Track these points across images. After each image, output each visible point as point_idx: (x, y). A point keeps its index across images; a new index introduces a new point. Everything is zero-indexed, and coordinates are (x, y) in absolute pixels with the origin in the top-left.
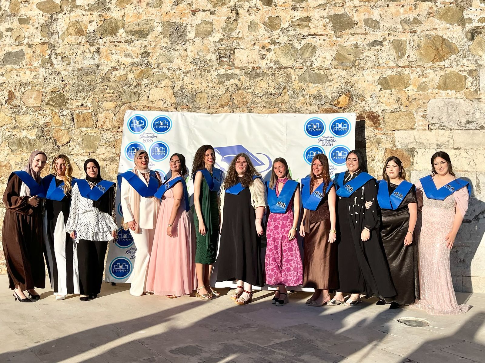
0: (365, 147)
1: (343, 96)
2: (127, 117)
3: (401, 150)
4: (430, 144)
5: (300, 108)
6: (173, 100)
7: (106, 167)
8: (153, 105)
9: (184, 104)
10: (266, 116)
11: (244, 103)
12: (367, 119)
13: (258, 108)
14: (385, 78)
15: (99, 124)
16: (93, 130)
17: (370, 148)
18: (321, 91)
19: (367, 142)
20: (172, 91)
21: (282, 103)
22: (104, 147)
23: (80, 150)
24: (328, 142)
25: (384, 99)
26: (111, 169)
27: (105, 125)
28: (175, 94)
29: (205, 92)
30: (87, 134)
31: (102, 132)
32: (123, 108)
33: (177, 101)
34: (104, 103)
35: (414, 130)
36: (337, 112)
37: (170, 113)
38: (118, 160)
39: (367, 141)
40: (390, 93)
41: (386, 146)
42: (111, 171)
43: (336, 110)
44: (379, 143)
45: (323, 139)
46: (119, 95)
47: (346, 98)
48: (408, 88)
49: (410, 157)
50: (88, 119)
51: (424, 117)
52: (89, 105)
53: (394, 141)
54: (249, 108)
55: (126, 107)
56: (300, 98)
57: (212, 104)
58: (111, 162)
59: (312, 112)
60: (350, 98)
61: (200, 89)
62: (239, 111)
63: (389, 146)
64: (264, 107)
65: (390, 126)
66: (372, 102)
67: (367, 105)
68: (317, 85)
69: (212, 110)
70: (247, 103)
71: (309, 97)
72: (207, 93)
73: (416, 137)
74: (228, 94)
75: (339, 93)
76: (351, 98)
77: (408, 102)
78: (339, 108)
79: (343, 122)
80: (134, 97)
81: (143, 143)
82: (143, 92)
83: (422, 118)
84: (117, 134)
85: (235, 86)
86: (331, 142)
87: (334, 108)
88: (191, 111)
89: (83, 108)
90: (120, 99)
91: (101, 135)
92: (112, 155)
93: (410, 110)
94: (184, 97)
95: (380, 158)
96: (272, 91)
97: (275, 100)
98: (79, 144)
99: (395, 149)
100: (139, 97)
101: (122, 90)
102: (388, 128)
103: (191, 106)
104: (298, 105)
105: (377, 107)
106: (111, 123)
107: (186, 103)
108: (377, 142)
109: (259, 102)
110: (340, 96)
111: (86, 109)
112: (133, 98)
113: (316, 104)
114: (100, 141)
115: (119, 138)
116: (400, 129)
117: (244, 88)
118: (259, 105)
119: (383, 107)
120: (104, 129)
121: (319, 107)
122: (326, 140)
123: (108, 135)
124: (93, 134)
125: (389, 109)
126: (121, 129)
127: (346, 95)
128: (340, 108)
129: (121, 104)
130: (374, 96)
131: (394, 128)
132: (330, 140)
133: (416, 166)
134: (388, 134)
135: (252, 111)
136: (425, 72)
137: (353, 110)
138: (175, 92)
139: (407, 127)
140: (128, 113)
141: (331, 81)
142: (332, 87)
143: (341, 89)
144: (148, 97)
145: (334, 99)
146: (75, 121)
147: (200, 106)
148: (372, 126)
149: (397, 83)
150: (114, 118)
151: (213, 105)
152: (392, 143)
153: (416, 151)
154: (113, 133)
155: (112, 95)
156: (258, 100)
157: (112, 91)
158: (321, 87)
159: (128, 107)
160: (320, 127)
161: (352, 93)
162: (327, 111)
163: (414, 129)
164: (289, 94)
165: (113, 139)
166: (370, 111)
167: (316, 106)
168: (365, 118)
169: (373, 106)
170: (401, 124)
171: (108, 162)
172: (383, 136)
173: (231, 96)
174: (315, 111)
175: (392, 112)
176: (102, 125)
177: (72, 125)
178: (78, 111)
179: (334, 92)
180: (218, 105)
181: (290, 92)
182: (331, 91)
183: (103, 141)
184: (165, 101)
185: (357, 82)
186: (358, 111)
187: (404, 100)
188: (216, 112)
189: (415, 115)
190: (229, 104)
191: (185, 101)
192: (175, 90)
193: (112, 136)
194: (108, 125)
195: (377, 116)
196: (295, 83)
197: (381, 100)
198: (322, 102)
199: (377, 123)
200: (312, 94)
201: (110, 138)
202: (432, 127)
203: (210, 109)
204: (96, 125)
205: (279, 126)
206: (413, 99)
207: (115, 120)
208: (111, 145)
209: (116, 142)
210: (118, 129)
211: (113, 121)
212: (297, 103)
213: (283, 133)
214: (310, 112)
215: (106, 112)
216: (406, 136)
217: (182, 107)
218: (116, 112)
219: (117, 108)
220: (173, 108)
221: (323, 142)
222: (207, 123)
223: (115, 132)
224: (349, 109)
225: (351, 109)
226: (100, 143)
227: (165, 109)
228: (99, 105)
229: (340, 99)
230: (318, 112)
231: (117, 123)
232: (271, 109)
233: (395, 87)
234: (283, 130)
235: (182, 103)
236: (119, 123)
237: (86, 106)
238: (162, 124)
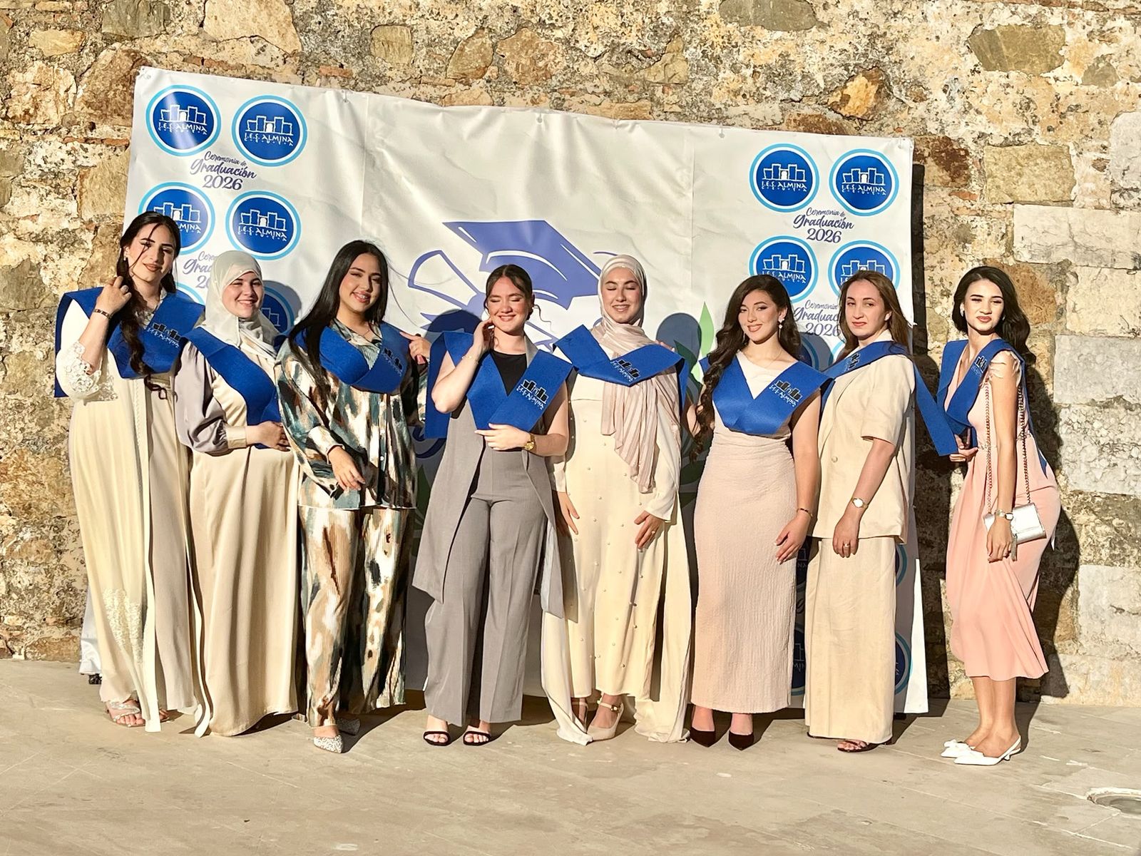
0: (923, 249)
1: (861, 80)
3: (1029, 267)
4: (1113, 253)
5: (722, 106)
6: (293, 42)
7: (43, 264)
8: (222, 56)
9: (330, 62)
11: (540, 73)
12: (929, 160)
13: (587, 97)
14: (991, 33)
15: (17, 109)
17: (936, 256)
18: (791, 58)
19: (929, 234)
20: (288, 9)
21: (665, 85)
22: (35, 193)
24: (826, 228)
25: (985, 102)
26: (63, 273)
27: (40, 113)
28: (299, 24)
29: (405, 25)
31: (32, 139)
32: (107, 55)
33: (306, 49)
34: (37, 34)
35: (1068, 206)
36: (841, 131)
37: (300, 91)
38: (89, 242)
39: (927, 232)
40: (1004, 81)
41: (985, 252)
43: (835, 124)
44: (966, 241)
45: (810, 218)
46: (94, 8)
47: (867, 86)
48: (1058, 72)
49: (1054, 292)
51: (1100, 166)
53: (1010, 235)
54: (556, 95)
55: (120, 53)
56: (726, 74)
57: (428, 70)
58: (62, 248)
59: (760, 126)
60: (880, 88)
61: (386, 13)
62: (520, 100)
63: (993, 250)
64: (606, 93)
65: (998, 187)
66: (948, 105)
67: (932, 116)
68: (779, 34)
69: (429, 90)
70: (549, 75)
71: (754, 72)
72: (413, 30)
73: (1075, 230)
74: (484, 40)
75: (848, 70)
76: (884, 90)
77: (1056, 116)
78: (844, 117)
79: (875, 166)
80: (149, 22)
81: (205, 190)
82: (183, 4)
83: (1093, 171)
84: (86, 150)
85: (508, 15)
86: (834, 230)
87: (832, 116)
88: (354, 88)
90: (95, 23)
92: (65, 224)
93: (1060, 143)
94: (332, 38)
96: (632, 40)
97: (642, 72)
99: (1011, 261)
100: (166, 21)
102: (993, 195)
103: (355, 71)
104: (719, 98)
105: (963, 124)
106: (61, 108)
107: (338, 57)
108: (958, 237)
109: (592, 77)
110: (851, 78)
112: (144, 24)
113: (774, 99)
114: (23, 170)
115: (92, 161)
116: (1028, 199)
117: (542, 23)
118: (589, 86)
119: (981, 124)
120: (36, 127)
121: (782, 109)
122: (820, 223)
123: (51, 151)
125: (997, 133)
126: (100, 134)
127: (869, 78)
128: (849, 118)
129: (100, 43)
130: (955, 87)
131: (1011, 195)
132: (831, 223)
133: (1071, 321)
134: (994, 214)
135: (566, 104)
136: (1110, 24)
137: (891, 129)
138: (297, 13)
139: (1050, 197)
140: (151, 77)
141: (823, 26)
142: (827, 47)
143: (855, 55)
144: (201, 25)
145: (833, 88)
147: (388, 73)
148: (946, 185)
149: (1024, 52)
150: (73, 90)
151: (431, 73)
152: (1004, 242)
153: (1072, 273)
154: (70, 145)
155: (67, 5)
156: (587, 68)
158: (792, 44)
159: (128, 53)
160: (800, 176)
161: (888, 71)
162: (808, 126)
163: (1069, 203)
164: (689, 58)
165: (68, 165)
166: (941, 136)
167: (776, 106)
168: (924, 158)
169: (951, 120)
170: (1031, 185)
171: (53, 247)
172: (978, 218)
173: (494, 46)
174: (770, 123)
175: (1006, 144)
176: (26, 112)
179: (832, 65)
180: (450, 74)
181: (693, 52)
182: (823, 59)
183: (33, 173)
184: (260, 45)
185: (906, 38)
187: (1043, 108)
188: (444, 100)
189: (1074, 160)
190: (488, 74)
191: (333, 51)
192: (299, 8)
193: (65, 156)
194: (52, 114)
195: (962, 153)
196: (708, 23)
197: (976, 104)
198: (795, 95)
199: (959, 176)
200: (763, 63)
201: (57, 160)
202: (1122, 202)
203: (423, 88)
204: (4, 111)
205: (670, 164)
206: (1070, 109)
207: (78, 96)
208: (63, 185)
209: (82, 177)
210: (89, 132)
211: (70, 101)
212: (715, 91)
213: (682, 188)
214: (754, 123)
215: (44, 65)
216: (1046, 224)
217: (324, 71)
218: (80, 70)
219: (84, 55)
220: (293, 71)
221: (812, 226)
222: (427, 136)
223: (76, 143)
224: (877, 125)
225: (882, 125)
226: (21, 176)
227: (261, 71)
228: (18, 37)
229: (851, 90)
230: (780, 126)
231: (85, 108)
232: (627, 105)
233: (1019, 65)
234: (683, 177)
235: (322, 58)
236: (92, 111)
238: (270, 128)
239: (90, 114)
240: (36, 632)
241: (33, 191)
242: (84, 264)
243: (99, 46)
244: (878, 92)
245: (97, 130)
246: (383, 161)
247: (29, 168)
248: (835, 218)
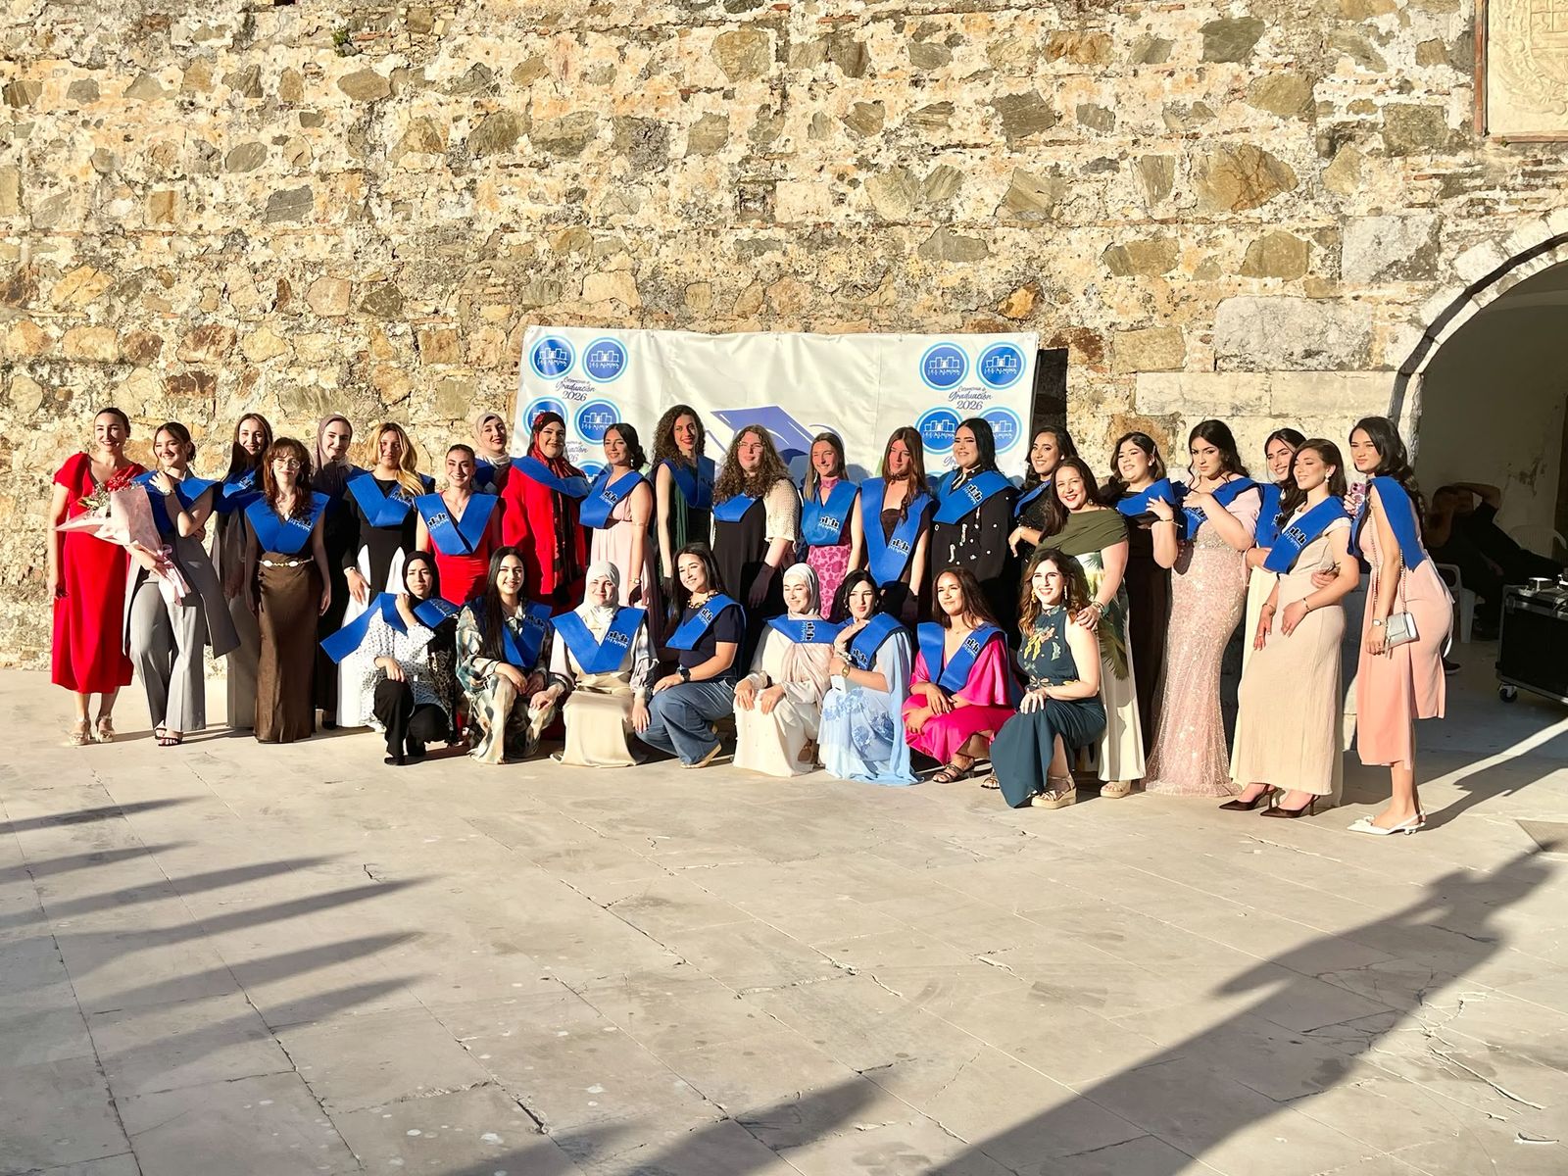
0: (1065, 410)
1: (1022, 291)
2: (531, 342)
3: (1148, 419)
4: (1215, 405)
5: (920, 319)
6: (636, 300)
8: (593, 313)
9: (659, 311)
11: (795, 307)
12: (1072, 346)
13: (826, 320)
14: (1121, 248)
15: (472, 356)
16: (459, 369)
17: (1077, 415)
18: (970, 280)
20: (633, 279)
21: (880, 308)
23: (430, 414)
24: (971, 400)
25: (1116, 299)
27: (486, 358)
28: (640, 288)
29: (707, 282)
30: (447, 378)
31: (481, 374)
32: (524, 318)
33: (644, 304)
34: (484, 308)
35: (1180, 371)
36: (1006, 330)
37: (625, 332)
39: (1069, 398)
40: (1131, 283)
41: (1113, 410)
43: (1002, 325)
44: (1098, 402)
45: (960, 394)
46: (517, 290)
47: (1026, 296)
48: (1173, 273)
49: (1169, 435)
50: (449, 344)
51: (1206, 340)
52: (451, 311)
53: (1133, 397)
54: (805, 320)
55: (532, 316)
56: (923, 296)
57: (721, 311)
59: (945, 330)
60: (1036, 296)
61: (695, 275)
62: (779, 326)
63: (1121, 408)
64: (839, 316)
65: (1124, 361)
66: (1087, 304)
67: (1075, 313)
68: (961, 264)
69: (721, 324)
70: (801, 307)
71: (943, 293)
72: (712, 285)
73: (1185, 389)
74: (757, 287)
75: (1011, 285)
76: (1038, 297)
77: (1171, 305)
78: (1009, 320)
79: (1008, 353)
80: (550, 294)
81: (560, 401)
82: (570, 282)
83: (1200, 344)
84: (511, 379)
85: (773, 269)
86: (977, 401)
87: (1000, 319)
88: (674, 327)
89: (438, 319)
90: (518, 299)
91: (477, 380)
93: (1174, 325)
94: (661, 295)
95: (1097, 437)
96: (857, 278)
97: (864, 300)
98: (430, 401)
99: (1133, 415)
100: (560, 294)
101: (522, 279)
102: (1120, 367)
104: (917, 313)
105: (1098, 317)
106: (498, 354)
107: (664, 308)
108: (1093, 400)
109: (829, 306)
110: (1014, 291)
111: (444, 320)
112: (546, 296)
113: (956, 310)
114: (476, 394)
115: (514, 387)
116: (1148, 369)
117: (796, 272)
118: (827, 312)
119: (1112, 316)
120: (484, 367)
121: (963, 318)
122: (967, 396)
123: (492, 381)
124: (459, 378)
125: (1125, 321)
126: (519, 368)
127: (1027, 289)
128: (1013, 319)
129: (521, 311)
130: (1091, 291)
131: (1134, 367)
132: (975, 396)
133: (1179, 457)
134: (1121, 382)
135: (812, 326)
136: (1215, 233)
137: (1043, 325)
138: (639, 281)
139: (1165, 366)
140: (534, 331)
141: (993, 255)
142: (995, 270)
143: (1016, 274)
144: (581, 294)
145: (1000, 299)
146: (421, 348)
147: (695, 315)
148: (1084, 363)
149: (1147, 261)
150: (505, 342)
151: (723, 312)
152: (1128, 401)
153: (1181, 422)
154: (503, 377)
155: (502, 288)
156: (826, 300)
157: (502, 281)
158: (970, 271)
159: (537, 316)
160: (956, 364)
161: (1042, 284)
162: (983, 328)
163: (1181, 369)
164: (897, 287)
165: (502, 390)
166: (1081, 327)
167: (958, 315)
168: (1068, 344)
169: (1089, 315)
170: (1151, 358)
172: (1108, 385)
173: (764, 291)
174: (954, 328)
175: (1132, 329)
176: (478, 358)
177: (414, 357)
178: (426, 325)
179: (999, 283)
180: (735, 312)
181: (900, 282)
182: (993, 279)
183: (481, 396)
184: (616, 304)
185: (1055, 258)
186: (1054, 327)
187: (1160, 301)
188: (730, 330)
189: (1185, 337)
190: (760, 310)
191: (661, 303)
192: (640, 277)
193: (500, 384)
194: (492, 358)
195: (1097, 338)
196: (910, 261)
197: (1108, 301)
198: (972, 306)
199: (1095, 355)
200: (948, 286)
201: (495, 387)
202: (1225, 366)
203: (717, 323)
204: (466, 358)
205: (864, 363)
206: (1182, 299)
207: (508, 346)
209: (509, 396)
210: (512, 368)
211: (504, 349)
212: (915, 309)
213: (873, 380)
214: (942, 328)
215: (488, 328)
216: (1162, 386)
217: (655, 317)
218: (509, 329)
219: (512, 320)
221: (961, 399)
222: (703, 355)
223: (506, 375)
224: (1033, 323)
225: (1036, 323)
227: (615, 322)
229: (1014, 299)
231: (512, 353)
232: (853, 323)
233: (1142, 269)
234: (873, 371)
235: (654, 308)
236: (516, 355)
237: (445, 314)
238: (605, 358)
239: (513, 357)
244: (1034, 299)
246: (675, 375)
247: (479, 393)
248: (977, 392)
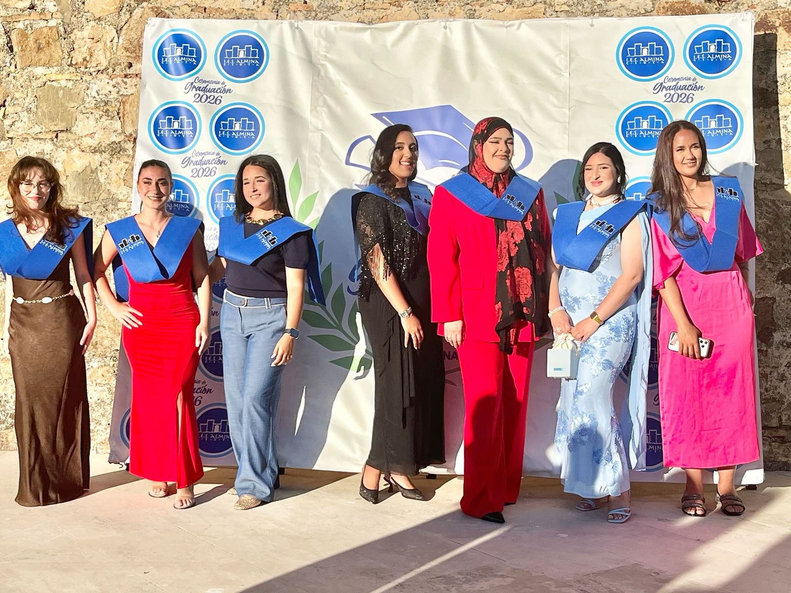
0: (776, 103)
2: (152, 37)
5: (603, 2)
7: (99, 168)
8: (218, 4)
10: (516, 27)
12: (780, 29)
13: (493, 6)
15: (78, 57)
16: (62, 72)
19: (782, 90)
22: (92, 118)
23: (30, 125)
24: (680, 92)
26: (113, 173)
27: (93, 59)
30: (48, 83)
31: (89, 78)
32: (137, 12)
34: (90, 2)
37: (264, 24)
38: (130, 149)
39: (781, 88)
42: (114, 178)
43: (698, 7)
45: (666, 85)
50: (48, 43)
52: (50, 6)
54: (469, 7)
55: (147, 9)
58: (112, 156)
59: (635, 13)
62: (441, 14)
64: (509, 2)
69: (371, 13)
78: (706, 1)
79: (722, 38)
81: (195, 104)
84: (126, 83)
86: (687, 92)
88: (315, 18)
89: (34, 15)
92: (113, 139)
98: (29, 110)
103: (316, 5)
106: (108, 54)
111: (42, 17)
114: (83, 101)
115: (130, 91)
120: (92, 70)
121: (653, 1)
122: (675, 88)
123: (102, 86)
124: (63, 83)
126: (136, 70)
128: (710, 1)
132: (685, 88)
135: (477, 14)
137: (746, 6)
140: (154, 25)
146: (15, 49)
147: (340, 4)
150: (116, 40)
151: (372, 0)
154: (115, 80)
159: (152, 9)
160: (658, 51)
162: (676, 11)
165: (114, 95)
166: (790, 8)
168: (776, 28)
171: (106, 155)
174: (643, 12)
176: (85, 59)
177: (8, 60)
178: (21, 22)
183: (90, 103)
188: (381, 19)
193: (111, 89)
194: (101, 59)
201: (107, 92)
203: (366, 13)
204: (70, 60)
205: (550, 52)
207: (119, 44)
208: (111, 110)
209: (124, 103)
210: (127, 69)
211: (114, 48)
213: (561, 70)
214: (629, 13)
215: (96, 24)
217: (292, 7)
218: (119, 26)
219: (123, 14)
220: (269, 9)
221: (668, 91)
222: (359, 48)
223: (118, 78)
224: (734, 5)
225: (738, 4)
226: (82, 106)
227: (247, 12)
228: (77, 6)
230: (652, 13)
231: (125, 52)
232: (525, 9)
234: (560, 61)
236: (129, 54)
237: (43, 10)
238: (242, 54)
239: (128, 57)
240: (103, 434)
241: (90, 116)
242: (127, 166)
243: (133, 6)
245: (133, 68)
246: (326, 72)
247: (87, 100)
248: (688, 83)
